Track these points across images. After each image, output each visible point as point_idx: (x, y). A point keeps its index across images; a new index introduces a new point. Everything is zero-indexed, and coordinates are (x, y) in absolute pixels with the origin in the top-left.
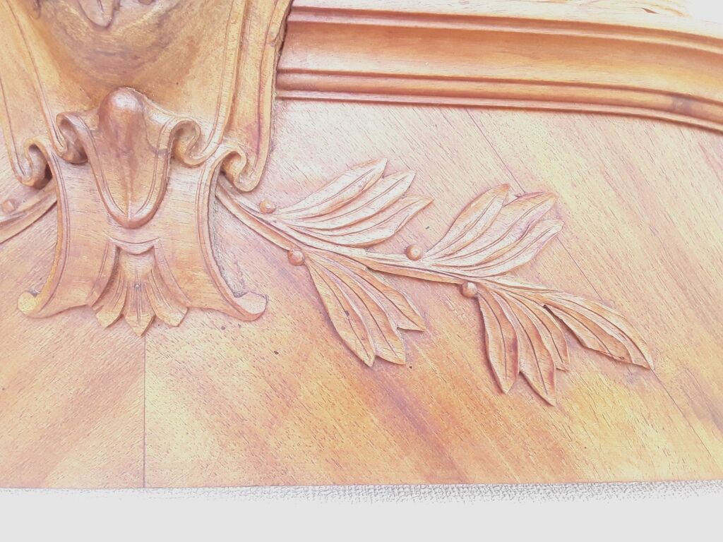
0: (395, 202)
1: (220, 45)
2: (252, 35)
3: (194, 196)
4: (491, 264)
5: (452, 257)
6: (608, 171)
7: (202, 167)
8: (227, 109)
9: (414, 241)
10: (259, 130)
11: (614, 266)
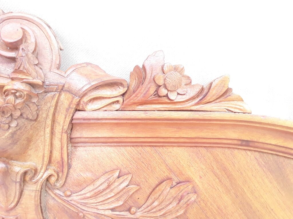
0: (124, 189)
1: (42, 136)
2: (56, 130)
3: (34, 195)
4: (166, 215)
5: (149, 212)
6: (215, 171)
7: (37, 183)
8: (47, 158)
9: (133, 205)
10: (63, 163)
11: (220, 212)
